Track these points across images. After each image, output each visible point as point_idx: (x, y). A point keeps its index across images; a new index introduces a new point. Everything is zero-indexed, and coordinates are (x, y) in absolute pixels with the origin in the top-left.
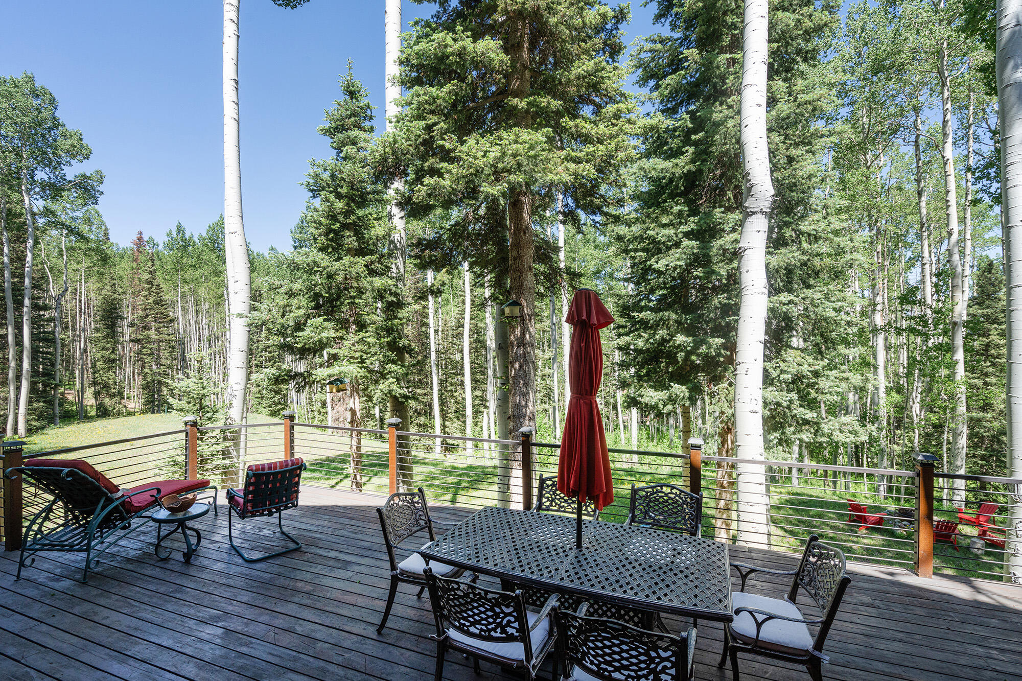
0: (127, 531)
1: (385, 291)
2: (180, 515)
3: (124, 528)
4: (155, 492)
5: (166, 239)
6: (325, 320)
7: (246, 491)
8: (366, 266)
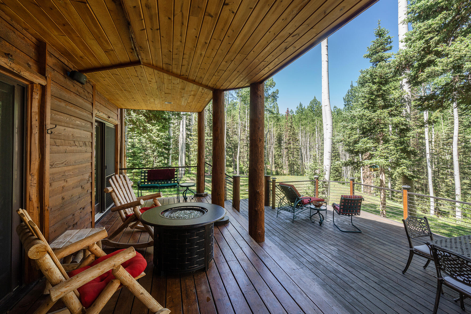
0: (302, 210)
1: (399, 124)
2: (318, 208)
3: (301, 209)
4: (309, 199)
5: (296, 109)
6: (368, 139)
7: (341, 205)
8: (388, 113)
